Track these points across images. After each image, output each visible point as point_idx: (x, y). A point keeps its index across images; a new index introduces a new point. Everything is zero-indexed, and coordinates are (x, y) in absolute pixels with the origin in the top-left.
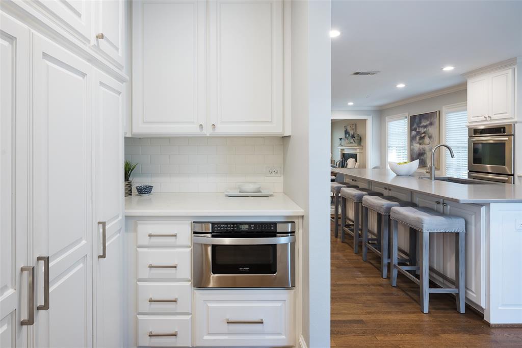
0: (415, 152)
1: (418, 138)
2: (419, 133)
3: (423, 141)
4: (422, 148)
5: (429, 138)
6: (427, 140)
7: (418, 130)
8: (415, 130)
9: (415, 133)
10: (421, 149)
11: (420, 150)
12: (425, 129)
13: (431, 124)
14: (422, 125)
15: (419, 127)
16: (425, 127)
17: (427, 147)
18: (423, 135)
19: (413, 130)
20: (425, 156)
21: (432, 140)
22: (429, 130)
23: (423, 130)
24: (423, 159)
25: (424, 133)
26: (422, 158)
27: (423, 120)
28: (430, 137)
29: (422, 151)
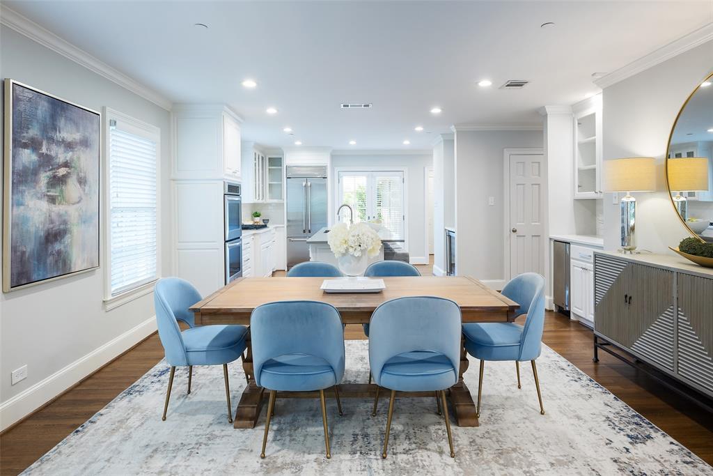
0: (33, 229)
1: (44, 177)
2: (46, 161)
3: (62, 191)
4: (60, 215)
5: (80, 183)
6: (72, 188)
7: (44, 150)
8: (34, 145)
9: (34, 157)
10: (54, 216)
11: (52, 222)
12: (71, 153)
13: (85, 143)
14: (59, 136)
15: (51, 140)
16: (69, 146)
17: (72, 212)
18: (62, 171)
19: (25, 146)
20: (67, 239)
21: (87, 188)
22: (79, 158)
23: (61, 155)
24: (59, 253)
25: (66, 165)
26: (57, 246)
27: (62, 122)
28: (82, 181)
29: (57, 226)
